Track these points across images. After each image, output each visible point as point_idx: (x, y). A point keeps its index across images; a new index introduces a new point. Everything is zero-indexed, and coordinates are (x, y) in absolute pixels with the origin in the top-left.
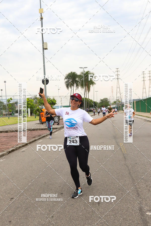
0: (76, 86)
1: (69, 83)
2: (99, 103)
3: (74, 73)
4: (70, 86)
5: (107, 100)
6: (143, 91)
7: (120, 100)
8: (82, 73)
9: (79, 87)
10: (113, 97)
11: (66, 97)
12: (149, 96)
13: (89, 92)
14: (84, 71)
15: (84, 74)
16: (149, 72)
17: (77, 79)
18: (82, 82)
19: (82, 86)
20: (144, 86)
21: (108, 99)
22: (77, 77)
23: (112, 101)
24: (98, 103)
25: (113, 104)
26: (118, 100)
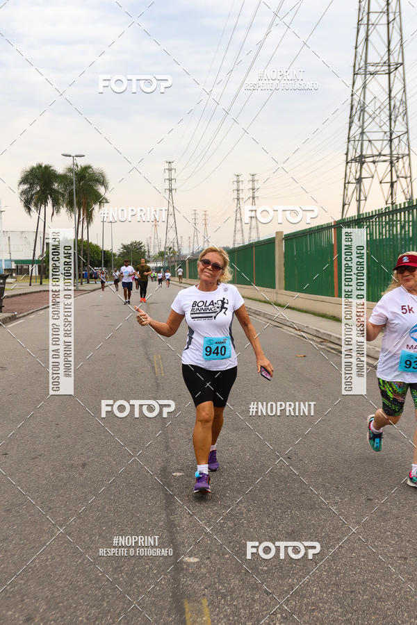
0: (53, 206)
1: (32, 195)
2: (119, 255)
3: (47, 168)
4: (36, 205)
5: (140, 248)
6: (235, 226)
7: (176, 249)
8: (70, 170)
9: (61, 207)
10: (156, 241)
11: (24, 235)
12: (249, 241)
13: (89, 223)
14: (77, 166)
15: (76, 174)
16: (251, 178)
17: (56, 186)
18: (71, 194)
19: (70, 205)
20: (238, 215)
21: (143, 244)
22: (56, 182)
23: (154, 252)
24: (114, 255)
25: (156, 260)
26: (170, 249)
